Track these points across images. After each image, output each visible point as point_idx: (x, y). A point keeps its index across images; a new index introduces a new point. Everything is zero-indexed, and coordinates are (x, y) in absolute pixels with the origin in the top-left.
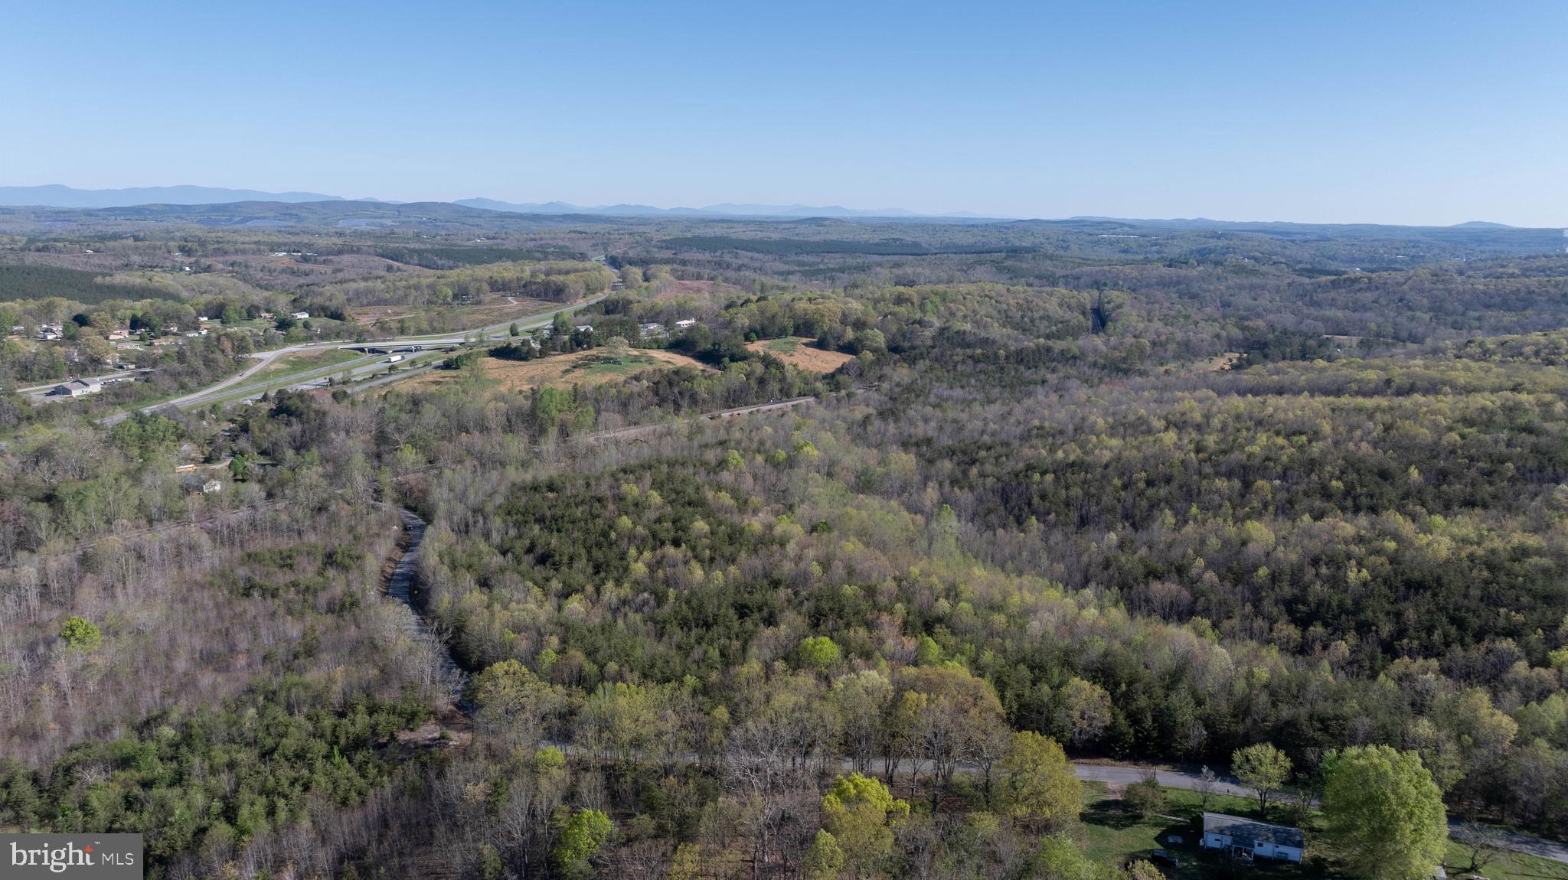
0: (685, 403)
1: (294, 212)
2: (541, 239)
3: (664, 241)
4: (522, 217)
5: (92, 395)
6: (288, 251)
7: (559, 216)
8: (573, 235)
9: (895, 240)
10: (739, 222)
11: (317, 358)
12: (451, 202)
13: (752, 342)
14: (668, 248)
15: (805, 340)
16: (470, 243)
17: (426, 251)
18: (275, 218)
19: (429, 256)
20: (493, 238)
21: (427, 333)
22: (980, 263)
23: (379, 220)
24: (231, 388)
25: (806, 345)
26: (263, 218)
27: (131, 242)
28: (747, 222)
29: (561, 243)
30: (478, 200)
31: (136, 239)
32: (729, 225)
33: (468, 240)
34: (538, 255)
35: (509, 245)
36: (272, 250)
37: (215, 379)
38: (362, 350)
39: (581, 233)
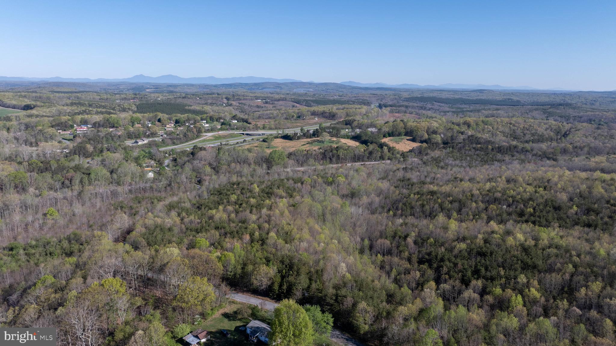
0: (334, 160)
1: (280, 86)
2: (358, 97)
3: (406, 98)
4: (361, 88)
5: (146, 144)
6: (262, 100)
7: (375, 88)
8: (371, 95)
9: (509, 99)
10: (446, 91)
11: (226, 136)
12: (339, 83)
13: (386, 137)
14: (407, 101)
15: (408, 138)
16: (332, 98)
17: (310, 100)
18: (273, 88)
19: (310, 102)
20: (341, 96)
21: (273, 129)
22: (536, 110)
23: (308, 89)
24: (190, 144)
25: (408, 140)
26: (269, 88)
27: (216, 95)
28: (449, 91)
29: (365, 98)
30: (350, 82)
31: (218, 94)
32: (441, 92)
33: (332, 97)
34: (351, 103)
35: (345, 99)
36: (257, 99)
37: (187, 141)
38: (243, 134)
39: (374, 94)
